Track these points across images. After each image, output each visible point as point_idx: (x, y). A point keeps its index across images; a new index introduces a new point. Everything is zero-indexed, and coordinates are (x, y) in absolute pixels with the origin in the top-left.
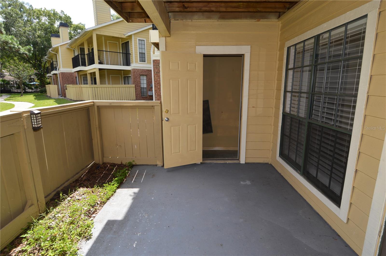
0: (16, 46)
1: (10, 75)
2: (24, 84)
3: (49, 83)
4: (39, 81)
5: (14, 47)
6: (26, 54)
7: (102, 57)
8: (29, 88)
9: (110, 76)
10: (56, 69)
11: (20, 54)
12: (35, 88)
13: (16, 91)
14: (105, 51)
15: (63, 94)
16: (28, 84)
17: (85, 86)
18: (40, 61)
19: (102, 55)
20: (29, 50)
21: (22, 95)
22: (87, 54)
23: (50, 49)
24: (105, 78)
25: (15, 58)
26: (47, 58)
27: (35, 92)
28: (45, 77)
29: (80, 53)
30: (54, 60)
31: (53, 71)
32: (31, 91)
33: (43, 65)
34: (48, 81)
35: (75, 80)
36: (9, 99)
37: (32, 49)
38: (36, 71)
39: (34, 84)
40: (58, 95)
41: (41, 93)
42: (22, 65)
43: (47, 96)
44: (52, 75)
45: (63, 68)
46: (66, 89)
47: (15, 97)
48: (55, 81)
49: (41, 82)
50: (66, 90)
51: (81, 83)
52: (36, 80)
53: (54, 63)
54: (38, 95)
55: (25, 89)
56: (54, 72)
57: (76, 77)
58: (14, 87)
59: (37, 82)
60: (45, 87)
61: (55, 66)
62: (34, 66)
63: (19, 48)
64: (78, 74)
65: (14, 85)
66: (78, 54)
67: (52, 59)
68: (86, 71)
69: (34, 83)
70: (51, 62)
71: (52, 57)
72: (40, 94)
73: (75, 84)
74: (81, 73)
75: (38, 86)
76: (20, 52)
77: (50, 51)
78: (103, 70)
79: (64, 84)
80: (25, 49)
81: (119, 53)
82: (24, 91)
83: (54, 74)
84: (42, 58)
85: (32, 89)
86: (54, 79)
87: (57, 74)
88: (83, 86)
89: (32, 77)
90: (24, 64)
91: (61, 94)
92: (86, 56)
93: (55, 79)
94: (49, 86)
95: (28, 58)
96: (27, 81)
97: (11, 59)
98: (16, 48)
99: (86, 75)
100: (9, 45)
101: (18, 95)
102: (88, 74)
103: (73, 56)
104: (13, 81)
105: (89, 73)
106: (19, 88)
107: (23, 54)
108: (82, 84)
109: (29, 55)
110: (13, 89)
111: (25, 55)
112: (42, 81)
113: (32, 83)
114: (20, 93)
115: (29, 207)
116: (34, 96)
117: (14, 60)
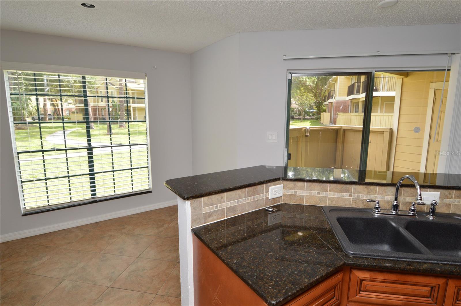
0: (304, 80)
1: (296, 104)
2: (306, 112)
3: (325, 111)
4: (316, 109)
5: (303, 81)
6: (310, 85)
7: (379, 83)
8: (308, 115)
9: (385, 103)
10: (333, 97)
11: (306, 86)
12: (312, 115)
13: (297, 118)
14: (383, 77)
15: (334, 122)
16: (308, 112)
17: (357, 114)
18: (321, 90)
19: (379, 81)
20: (313, 82)
21: (301, 121)
22: (362, 82)
23: (330, 79)
24: (378, 105)
25: (302, 89)
26: (327, 87)
27: (311, 119)
28: (323, 104)
29: (357, 82)
30: (332, 89)
31: (330, 100)
32: (308, 117)
33: (323, 93)
34: (325, 108)
35: (348, 108)
36: (292, 124)
37: (316, 80)
38: (315, 100)
39: (312, 112)
40: (330, 122)
41: (316, 120)
42: (306, 95)
43: (320, 123)
44: (328, 104)
45: (338, 96)
46: (338, 117)
47: (296, 123)
48: (330, 109)
49: (318, 110)
50: (337, 118)
51: (353, 110)
52: (315, 107)
53: (332, 92)
54: (313, 122)
55: (304, 116)
56: (330, 101)
57: (349, 105)
58: (297, 114)
59: (315, 110)
60: (320, 114)
61: (331, 94)
62: (315, 95)
63: (306, 81)
64: (351, 102)
65: (296, 112)
66: (354, 82)
67: (331, 89)
68: (359, 99)
69: (313, 110)
70: (330, 91)
71: (331, 86)
72: (315, 120)
73: (346, 112)
74: (354, 101)
75: (315, 113)
76: (306, 84)
77: (330, 81)
78: (379, 97)
79: (336, 113)
80: (310, 82)
82: (303, 118)
83: (330, 102)
84: (323, 86)
85: (310, 116)
86: (329, 107)
87: (332, 102)
88: (354, 114)
89: (312, 105)
90: (308, 94)
91: (332, 121)
92: (361, 84)
93: (330, 108)
94: (323, 114)
95: (311, 87)
96: (307, 109)
97: (298, 90)
98: (304, 81)
99: (358, 102)
100: (300, 79)
101: (298, 121)
102: (360, 102)
103: (350, 84)
104: (297, 109)
105: (361, 101)
106: (300, 115)
107: (308, 85)
108: (353, 112)
109: (313, 86)
110: (295, 115)
111: (309, 86)
112: (319, 109)
113: (311, 111)
114: (301, 119)
116: (310, 122)
117: (301, 90)
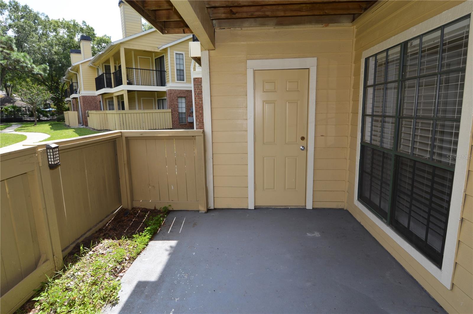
0: (29, 66)
1: (22, 100)
2: (39, 111)
3: (68, 110)
4: (55, 107)
5: (26, 67)
6: (41, 75)
7: (131, 76)
8: (44, 116)
9: (142, 99)
10: (77, 92)
11: (33, 74)
12: (51, 115)
13: (28, 119)
14: (135, 69)
15: (84, 122)
16: (43, 111)
17: (111, 112)
18: (58, 83)
19: (131, 74)
20: (45, 70)
21: (35, 124)
22: (113, 73)
23: (69, 67)
24: (135, 101)
25: (28, 80)
26: (65, 78)
27: (50, 120)
28: (63, 101)
29: (105, 72)
30: (74, 81)
31: (73, 94)
32: (46, 119)
33: (60, 87)
34: (67, 106)
35: (99, 105)
36: (20, 129)
37: (48, 68)
38: (52, 95)
39: (49, 111)
40: (79, 123)
41: (58, 121)
42: (36, 87)
43: (65, 125)
44: (71, 100)
45: (84, 90)
46: (88, 116)
47: (27, 127)
48: (75, 106)
49: (58, 108)
50: (88, 118)
51: (106, 108)
52: (52, 106)
53: (74, 84)
54: (54, 124)
55: (39, 117)
56: (74, 96)
57: (100, 101)
58: (26, 114)
59: (53, 108)
60: (63, 113)
61: (74, 88)
62: (50, 89)
63: (33, 68)
64: (102, 97)
65: (26, 112)
66: (102, 73)
67: (72, 80)
68: (112, 93)
69: (50, 109)
70: (71, 83)
71: (71, 78)
72: (56, 122)
73: (98, 110)
74: (106, 97)
75: (54, 113)
76: (33, 72)
77: (70, 70)
78: (134, 92)
79: (85, 110)
80: (40, 69)
81: (151, 70)
82: (38, 119)
83: (74, 98)
84: (59, 78)
85: (47, 117)
86: (73, 105)
87: (77, 98)
88: (108, 112)
89: (48, 102)
90: (39, 86)
91: (82, 122)
92: (112, 75)
93: (75, 104)
94: (68, 113)
95: (43, 79)
96: (42, 107)
97: (23, 81)
98: (29, 67)
99: (112, 98)
100: (21, 64)
101: (31, 124)
102: (114, 98)
103: (97, 76)
104: (25, 107)
105: (115, 96)
106: (32, 115)
107: (37, 74)
108: (107, 110)
109: (45, 75)
110: (24, 117)
111: (39, 76)
112: (60, 107)
113: (48, 110)
114: (34, 121)
115: (43, 263)
116: (49, 125)
117: (27, 82)
